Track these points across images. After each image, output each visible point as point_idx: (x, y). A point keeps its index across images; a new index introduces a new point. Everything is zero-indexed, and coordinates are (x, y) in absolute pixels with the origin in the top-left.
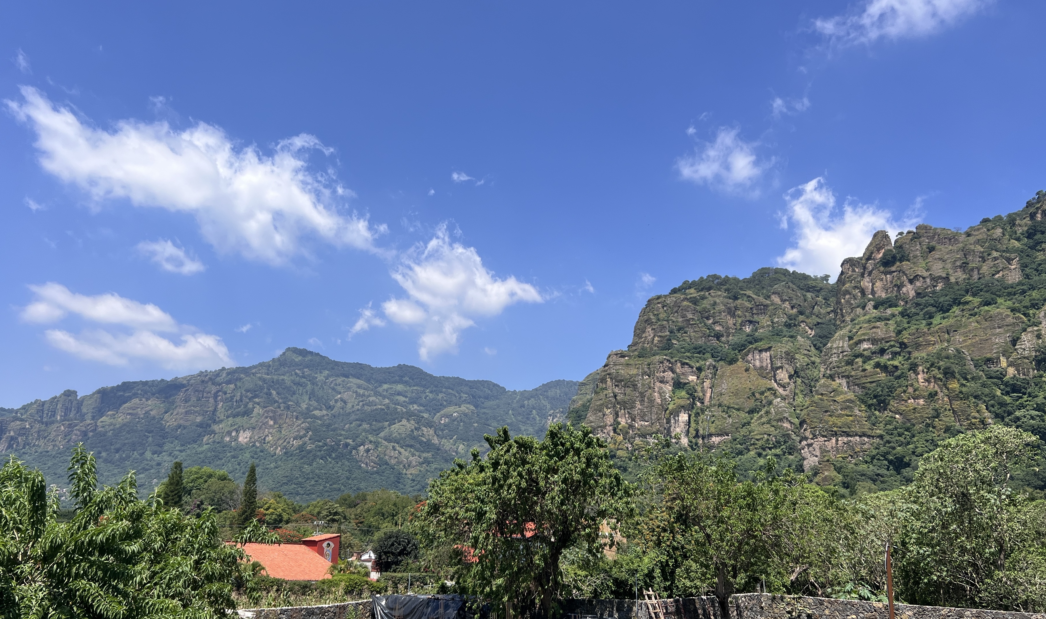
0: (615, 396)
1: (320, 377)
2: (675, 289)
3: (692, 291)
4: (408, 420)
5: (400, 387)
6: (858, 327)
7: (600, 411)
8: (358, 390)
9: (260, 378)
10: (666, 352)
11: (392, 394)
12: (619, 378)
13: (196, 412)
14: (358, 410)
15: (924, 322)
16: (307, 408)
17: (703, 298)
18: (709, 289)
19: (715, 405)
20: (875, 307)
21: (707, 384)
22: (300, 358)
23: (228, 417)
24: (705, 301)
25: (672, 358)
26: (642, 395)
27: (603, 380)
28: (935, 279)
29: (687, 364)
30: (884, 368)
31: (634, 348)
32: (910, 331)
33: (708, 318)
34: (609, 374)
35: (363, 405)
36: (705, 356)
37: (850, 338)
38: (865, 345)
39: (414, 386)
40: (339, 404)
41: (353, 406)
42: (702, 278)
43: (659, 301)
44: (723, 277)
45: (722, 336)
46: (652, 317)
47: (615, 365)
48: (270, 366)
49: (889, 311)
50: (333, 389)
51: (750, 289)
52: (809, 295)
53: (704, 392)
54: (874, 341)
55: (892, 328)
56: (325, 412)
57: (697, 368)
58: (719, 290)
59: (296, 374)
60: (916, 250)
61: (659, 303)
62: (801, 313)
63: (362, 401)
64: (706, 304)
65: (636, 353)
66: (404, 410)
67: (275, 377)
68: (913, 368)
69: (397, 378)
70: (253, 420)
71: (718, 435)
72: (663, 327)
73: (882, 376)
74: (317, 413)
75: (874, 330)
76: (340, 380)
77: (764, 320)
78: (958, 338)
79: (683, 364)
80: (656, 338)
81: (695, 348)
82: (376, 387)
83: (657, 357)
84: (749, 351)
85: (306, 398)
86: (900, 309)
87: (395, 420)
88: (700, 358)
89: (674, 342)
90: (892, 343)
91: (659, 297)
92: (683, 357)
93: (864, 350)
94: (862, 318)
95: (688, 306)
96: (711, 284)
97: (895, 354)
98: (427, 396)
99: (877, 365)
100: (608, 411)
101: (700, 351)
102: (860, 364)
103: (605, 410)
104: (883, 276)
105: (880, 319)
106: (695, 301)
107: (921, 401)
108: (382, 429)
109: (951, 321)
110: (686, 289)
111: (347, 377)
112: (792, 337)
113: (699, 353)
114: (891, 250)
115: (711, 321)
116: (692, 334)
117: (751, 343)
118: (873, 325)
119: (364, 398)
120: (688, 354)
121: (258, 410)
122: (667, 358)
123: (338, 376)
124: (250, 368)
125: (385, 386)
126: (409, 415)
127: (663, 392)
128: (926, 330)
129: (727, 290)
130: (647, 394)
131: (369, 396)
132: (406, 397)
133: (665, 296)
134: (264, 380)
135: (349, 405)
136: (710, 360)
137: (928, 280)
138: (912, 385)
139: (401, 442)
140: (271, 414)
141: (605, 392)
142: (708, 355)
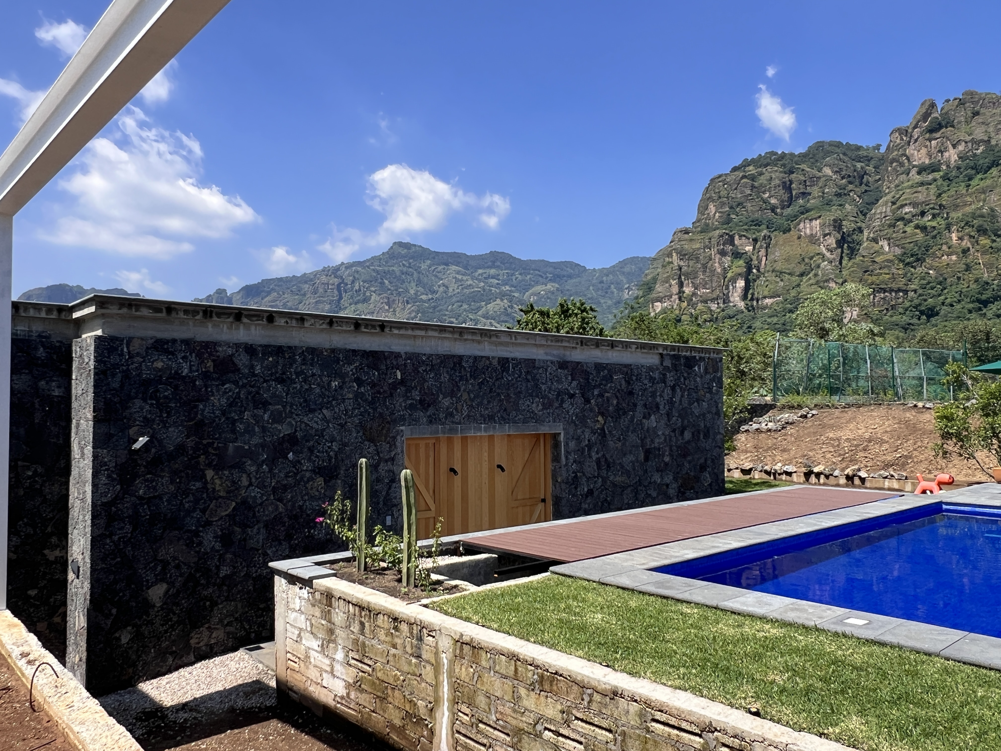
0: (680, 269)
1: (424, 266)
2: (735, 167)
3: (751, 168)
4: (502, 300)
5: (493, 271)
6: (901, 192)
7: (667, 282)
8: (457, 276)
9: (374, 270)
10: (725, 226)
11: (485, 278)
12: (684, 252)
13: (324, 301)
14: (458, 293)
15: (963, 184)
16: (415, 294)
17: (761, 174)
18: (766, 165)
19: (768, 271)
20: (919, 173)
21: (763, 252)
22: (405, 251)
23: (350, 304)
24: (762, 177)
25: (731, 231)
26: (705, 266)
27: (670, 255)
28: (977, 143)
29: (744, 236)
30: (923, 229)
31: (697, 225)
32: (949, 193)
33: (764, 193)
34: (674, 249)
35: (462, 289)
36: (761, 228)
37: (894, 203)
38: (907, 209)
39: (505, 270)
40: (441, 289)
41: (454, 290)
42: (760, 155)
43: (720, 179)
44: (780, 153)
45: (777, 208)
46: (714, 195)
47: (680, 241)
48: (380, 259)
49: (931, 177)
50: (436, 276)
51: (804, 162)
52: (859, 165)
53: (759, 260)
54: (914, 204)
55: (932, 192)
56: (430, 296)
57: (753, 240)
58: (776, 165)
59: (404, 265)
60: (960, 116)
61: (720, 182)
62: (850, 183)
63: (462, 285)
64: (762, 180)
65: (699, 229)
66: (498, 291)
67: (386, 269)
68: (948, 227)
69: (490, 263)
70: (372, 306)
71: (771, 297)
72: (723, 204)
73: (920, 236)
74: (424, 297)
75: (916, 195)
76: (441, 268)
77: (815, 191)
78: (994, 197)
79: (741, 236)
80: (717, 214)
81: (753, 221)
82: (472, 273)
83: (717, 232)
84: (800, 221)
85: (413, 284)
86: (941, 173)
87: (490, 299)
88: (756, 230)
89: (734, 216)
90: (932, 206)
91: (720, 176)
92: (741, 230)
93: (906, 214)
94: (906, 184)
95: (747, 183)
96: (769, 160)
97: (934, 216)
98: (517, 278)
99: (917, 227)
100: (673, 282)
101: (757, 223)
102: (901, 226)
103: (671, 281)
104: (928, 143)
105: (922, 184)
106: (753, 178)
107: (954, 258)
108: (479, 308)
109: (988, 182)
110: (745, 166)
111: (447, 265)
112: (841, 205)
113: (755, 225)
114: (937, 118)
115: (767, 195)
116: (750, 209)
117: (802, 213)
118: (915, 190)
119: (463, 283)
120: (746, 227)
121: (374, 297)
122: (727, 232)
123: (439, 265)
124: (364, 261)
125: (480, 271)
126: (502, 296)
127: (723, 263)
128: (964, 191)
129: (784, 165)
130: (709, 265)
131: (467, 280)
132: (499, 280)
133: (726, 175)
134: (378, 272)
135: (451, 289)
136: (765, 231)
137: (970, 145)
138: (947, 243)
139: (497, 318)
140: (386, 301)
141: (672, 265)
142: (764, 226)
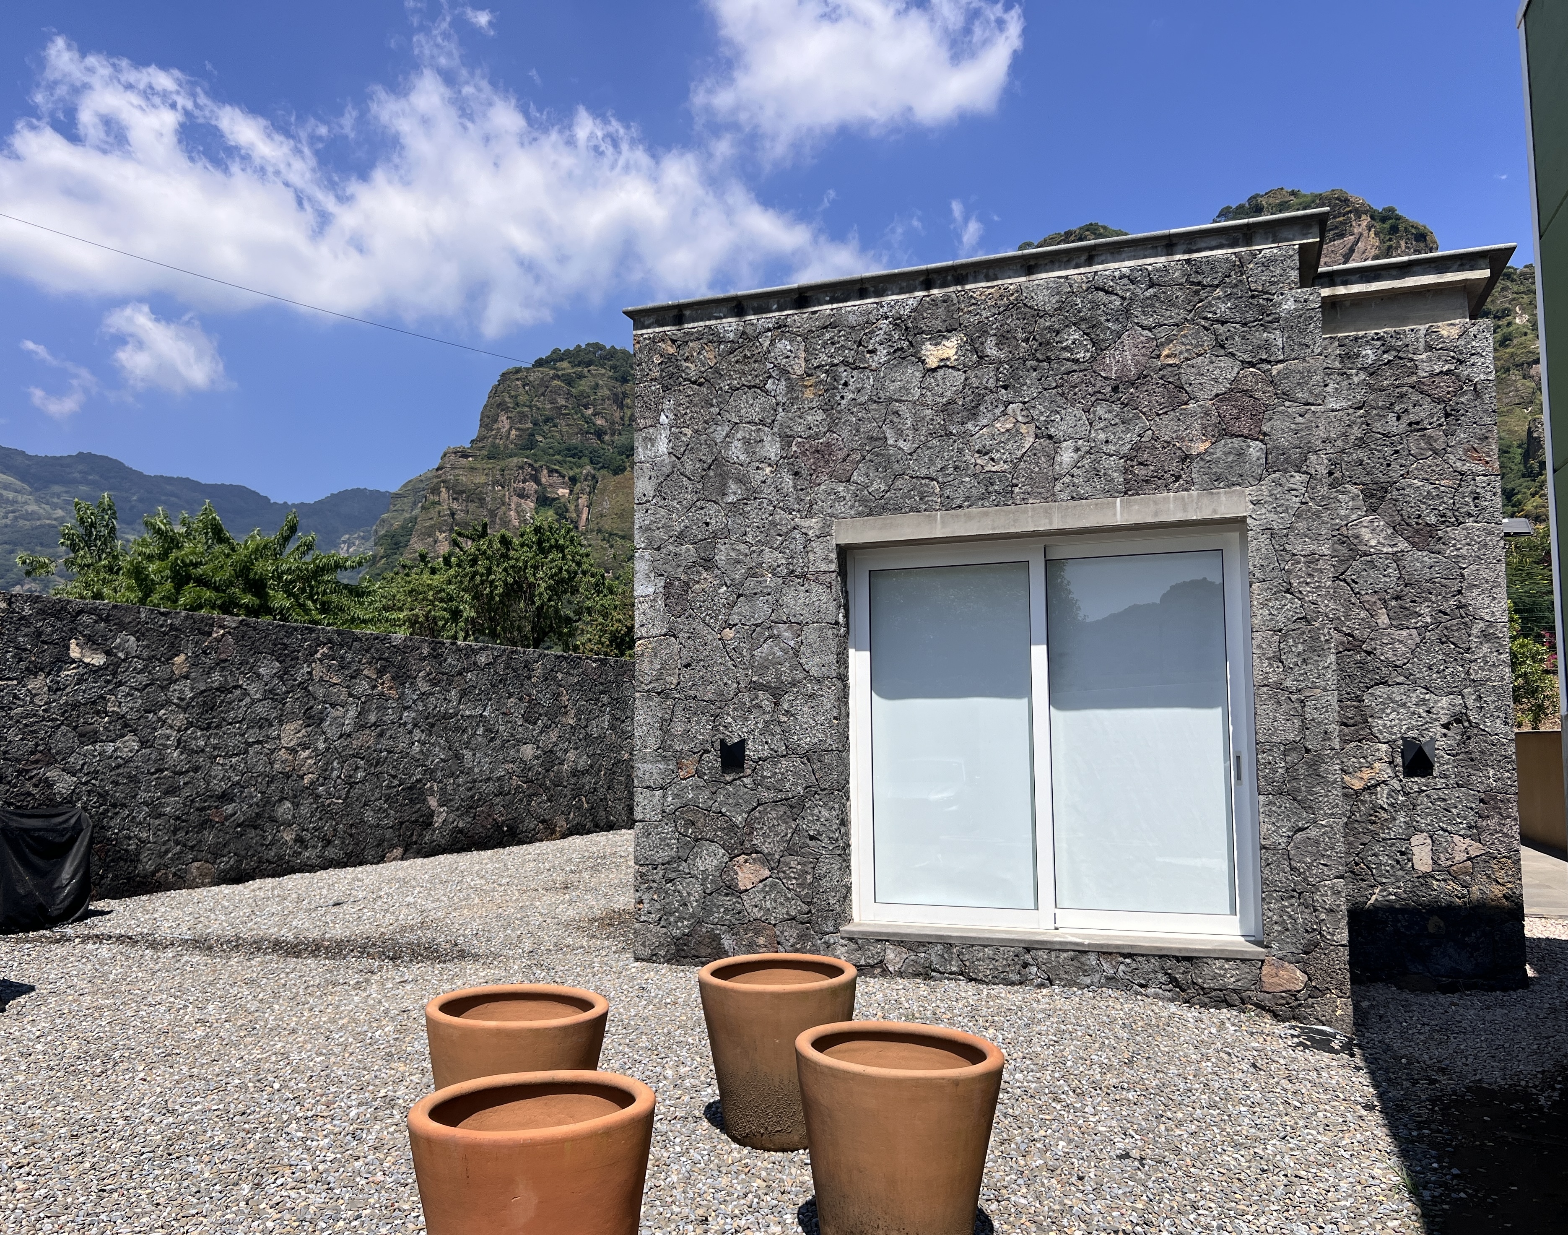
0: (453, 514)
2: (541, 359)
3: (565, 364)
5: (83, 491)
7: (429, 536)
10: (528, 452)
11: (68, 502)
12: (460, 488)
14: (6, 526)
17: (581, 376)
18: (589, 364)
19: (592, 531)
21: (583, 501)
24: (583, 382)
25: (536, 461)
26: (492, 515)
27: (435, 491)
29: (557, 471)
31: (480, 444)
33: (586, 407)
34: (443, 482)
35: (16, 518)
36: (581, 461)
42: (579, 346)
43: (519, 376)
44: (608, 347)
45: (606, 434)
46: (507, 399)
47: (453, 468)
53: (579, 514)
57: (569, 478)
58: (603, 366)
61: (517, 379)
63: (13, 512)
64: (584, 385)
65: (485, 452)
69: (77, 475)
72: (523, 416)
79: (551, 471)
80: (513, 432)
81: (569, 450)
82: (38, 488)
83: (515, 460)
88: (574, 464)
89: (540, 438)
91: (518, 371)
92: (551, 462)
95: (560, 387)
96: (591, 356)
100: (441, 536)
101: (574, 453)
103: (438, 534)
106: (569, 381)
110: (556, 361)
113: (573, 456)
115: (590, 411)
116: (565, 429)
119: (15, 507)
120: (557, 457)
122: (529, 461)
125: (59, 487)
127: (522, 511)
129: (614, 367)
130: (500, 512)
131: (26, 503)
133: (527, 369)
136: (588, 467)
141: (438, 508)
142: (586, 460)
